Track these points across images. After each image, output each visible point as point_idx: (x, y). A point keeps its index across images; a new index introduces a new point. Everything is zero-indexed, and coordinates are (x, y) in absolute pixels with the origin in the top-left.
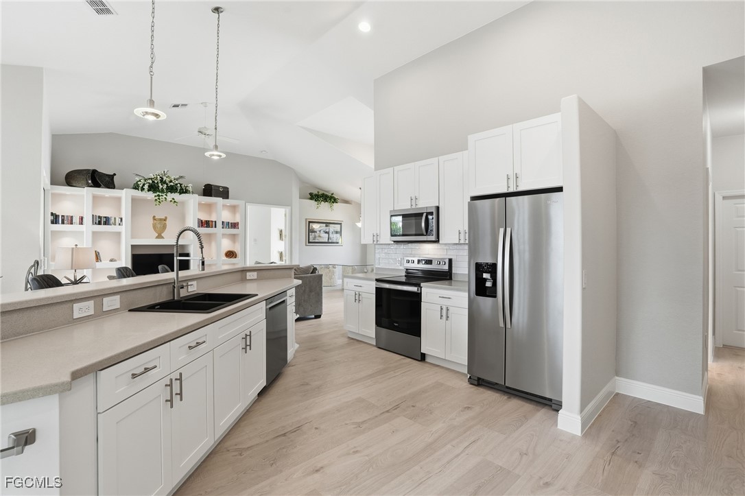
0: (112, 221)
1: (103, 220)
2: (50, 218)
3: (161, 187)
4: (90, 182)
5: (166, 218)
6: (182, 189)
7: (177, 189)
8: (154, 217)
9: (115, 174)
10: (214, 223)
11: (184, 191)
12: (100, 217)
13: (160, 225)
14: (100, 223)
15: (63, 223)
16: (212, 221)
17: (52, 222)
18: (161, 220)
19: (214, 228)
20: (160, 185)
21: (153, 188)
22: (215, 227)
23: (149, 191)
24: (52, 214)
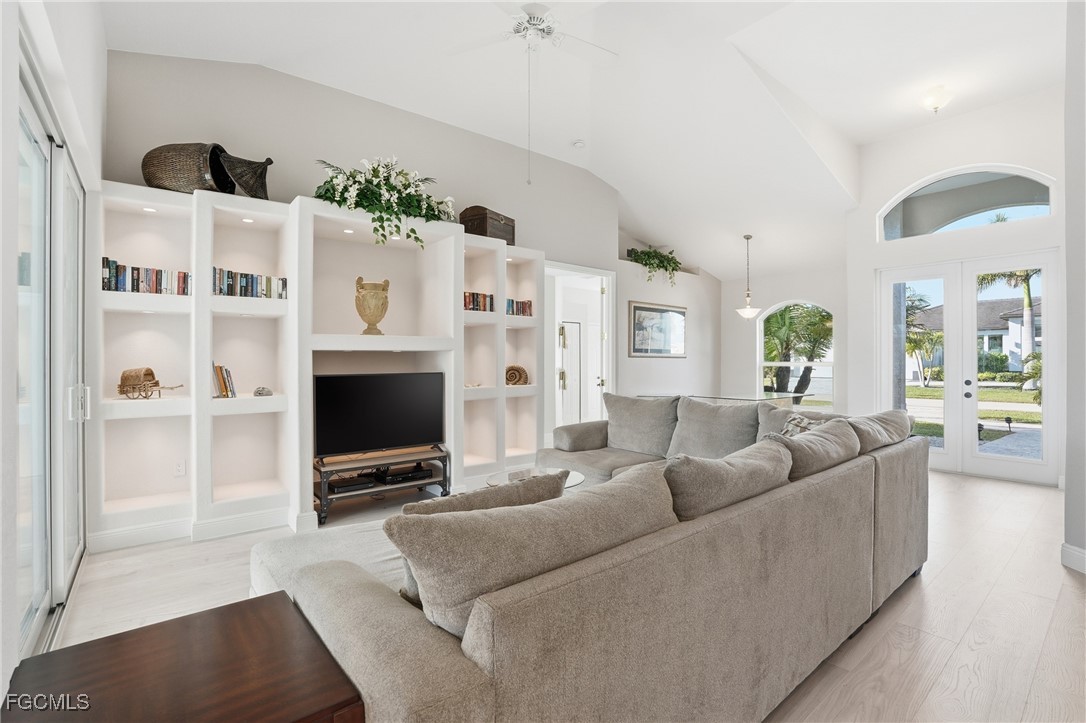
0: (262, 287)
1: (239, 283)
2: (100, 273)
3: (386, 195)
4: (208, 176)
5: (387, 283)
6: (430, 208)
7: (419, 207)
8: (360, 279)
9: (269, 161)
10: (488, 299)
11: (432, 215)
12: (231, 275)
13: (372, 302)
14: (231, 291)
15: (136, 288)
16: (485, 296)
17: (106, 286)
18: (375, 286)
19: (488, 312)
20: (384, 191)
21: (368, 198)
22: (492, 310)
23: (358, 205)
24: (106, 262)
